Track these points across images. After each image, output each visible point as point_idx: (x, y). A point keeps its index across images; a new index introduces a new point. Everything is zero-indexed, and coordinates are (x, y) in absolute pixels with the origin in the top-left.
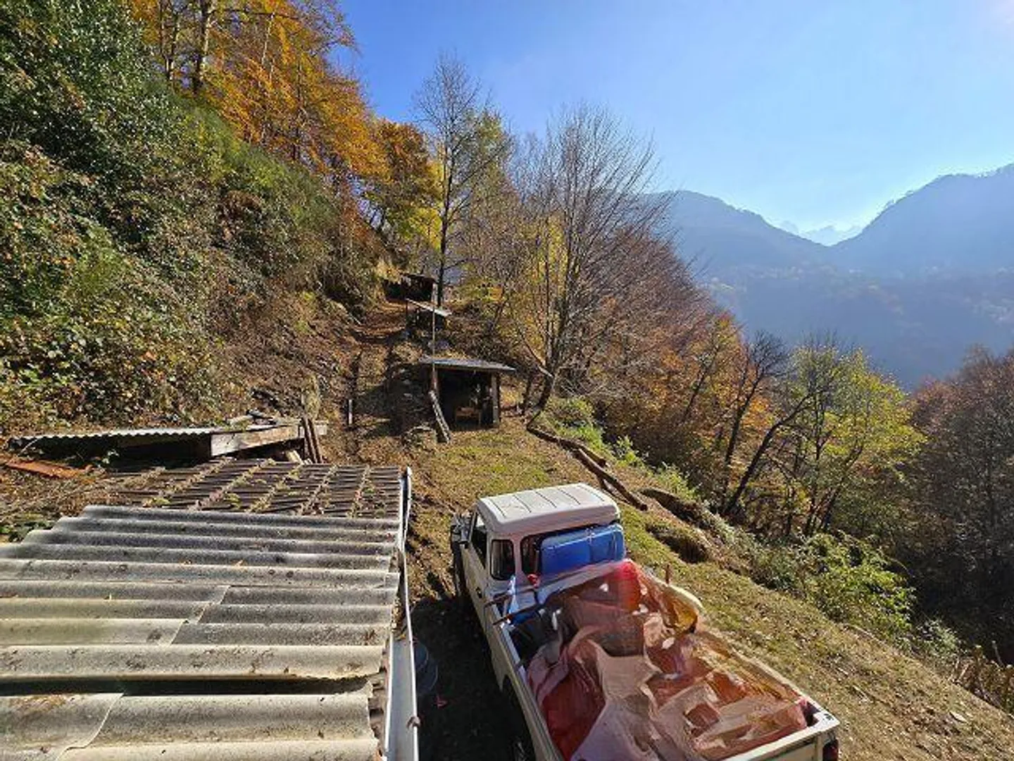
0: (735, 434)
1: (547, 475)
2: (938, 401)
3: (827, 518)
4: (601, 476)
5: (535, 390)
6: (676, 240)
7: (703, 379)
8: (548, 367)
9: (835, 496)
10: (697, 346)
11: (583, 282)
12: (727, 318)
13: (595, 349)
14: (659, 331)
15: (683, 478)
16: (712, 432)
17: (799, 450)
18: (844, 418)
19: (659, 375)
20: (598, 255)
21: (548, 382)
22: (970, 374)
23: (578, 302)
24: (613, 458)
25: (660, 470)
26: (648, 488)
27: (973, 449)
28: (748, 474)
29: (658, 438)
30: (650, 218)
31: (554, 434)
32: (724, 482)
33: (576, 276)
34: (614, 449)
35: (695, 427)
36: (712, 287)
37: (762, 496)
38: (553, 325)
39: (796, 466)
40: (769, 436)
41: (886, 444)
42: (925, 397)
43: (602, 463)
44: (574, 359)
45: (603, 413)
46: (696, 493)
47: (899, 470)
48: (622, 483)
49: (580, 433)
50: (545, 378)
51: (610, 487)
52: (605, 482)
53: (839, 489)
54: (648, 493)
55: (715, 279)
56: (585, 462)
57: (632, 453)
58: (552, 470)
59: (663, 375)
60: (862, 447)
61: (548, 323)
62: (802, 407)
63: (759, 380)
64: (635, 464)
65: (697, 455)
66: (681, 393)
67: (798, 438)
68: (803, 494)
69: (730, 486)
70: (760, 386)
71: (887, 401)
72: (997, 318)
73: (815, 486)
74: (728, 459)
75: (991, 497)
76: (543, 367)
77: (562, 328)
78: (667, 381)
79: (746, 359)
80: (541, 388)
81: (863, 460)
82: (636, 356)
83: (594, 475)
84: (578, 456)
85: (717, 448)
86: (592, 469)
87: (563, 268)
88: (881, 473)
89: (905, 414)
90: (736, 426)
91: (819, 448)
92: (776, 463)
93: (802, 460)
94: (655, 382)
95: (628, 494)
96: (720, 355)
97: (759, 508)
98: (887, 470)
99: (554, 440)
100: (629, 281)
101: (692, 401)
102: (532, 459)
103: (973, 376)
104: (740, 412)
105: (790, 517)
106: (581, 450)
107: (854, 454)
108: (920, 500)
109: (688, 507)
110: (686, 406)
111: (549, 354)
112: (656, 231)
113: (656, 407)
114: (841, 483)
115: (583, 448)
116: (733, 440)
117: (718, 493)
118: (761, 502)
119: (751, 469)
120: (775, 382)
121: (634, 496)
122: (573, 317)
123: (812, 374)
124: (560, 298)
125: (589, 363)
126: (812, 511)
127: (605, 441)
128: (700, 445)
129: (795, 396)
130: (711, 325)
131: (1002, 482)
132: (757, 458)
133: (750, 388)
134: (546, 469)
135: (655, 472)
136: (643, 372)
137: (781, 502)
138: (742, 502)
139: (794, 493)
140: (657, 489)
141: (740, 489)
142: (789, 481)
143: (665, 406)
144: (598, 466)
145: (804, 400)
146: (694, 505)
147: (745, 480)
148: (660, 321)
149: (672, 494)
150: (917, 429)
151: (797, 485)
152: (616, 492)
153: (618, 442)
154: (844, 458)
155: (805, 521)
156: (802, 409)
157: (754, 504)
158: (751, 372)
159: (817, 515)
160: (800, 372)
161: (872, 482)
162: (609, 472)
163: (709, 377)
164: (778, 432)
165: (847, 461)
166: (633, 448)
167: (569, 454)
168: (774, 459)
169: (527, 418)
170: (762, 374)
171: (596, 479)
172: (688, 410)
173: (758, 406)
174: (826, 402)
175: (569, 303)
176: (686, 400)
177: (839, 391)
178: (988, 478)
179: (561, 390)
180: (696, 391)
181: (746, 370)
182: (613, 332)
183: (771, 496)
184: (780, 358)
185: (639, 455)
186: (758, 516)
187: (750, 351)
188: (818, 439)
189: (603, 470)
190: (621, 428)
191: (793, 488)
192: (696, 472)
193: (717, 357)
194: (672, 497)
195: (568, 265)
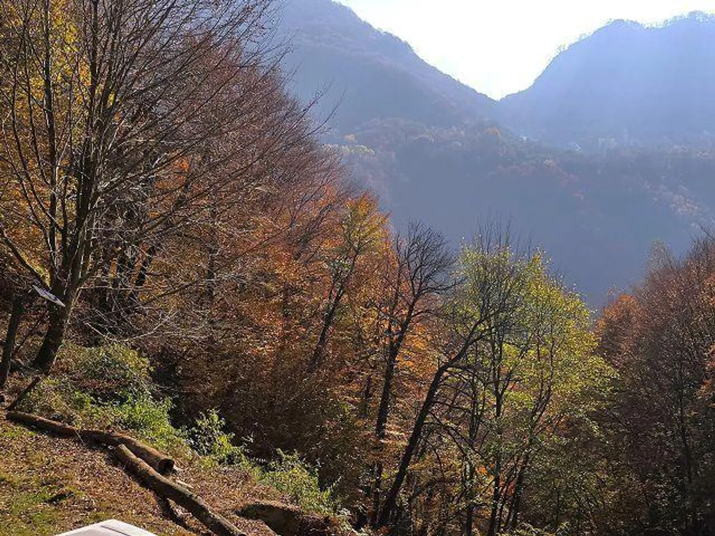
0: (388, 386)
1: (50, 508)
2: (625, 319)
3: (516, 504)
4: (164, 493)
5: (30, 334)
6: (285, 66)
7: (338, 298)
8: (56, 288)
9: (523, 468)
10: (327, 245)
11: (125, 125)
12: (369, 201)
13: (152, 251)
14: (265, 220)
15: (312, 474)
16: (355, 387)
17: (475, 403)
18: (526, 349)
19: (269, 295)
20: (149, 79)
21: (57, 316)
22: (654, 281)
23: (117, 161)
24: (189, 453)
25: (272, 464)
26: (250, 502)
27: (664, 381)
28: (409, 450)
29: (271, 405)
30: (240, 23)
31: (70, 419)
32: (376, 469)
33: (108, 114)
34: (192, 436)
35: (330, 381)
36: (346, 149)
37: (431, 483)
38: (63, 205)
39: (472, 430)
40: (434, 386)
41: (576, 384)
42: (613, 315)
43: (166, 467)
44: (113, 269)
45: (173, 368)
46: (333, 496)
47: (592, 420)
48: (202, 502)
49: (124, 413)
50: (50, 309)
51: (180, 511)
52: (172, 503)
53: (527, 457)
54: (247, 513)
55: (351, 137)
56: (132, 470)
57: (224, 439)
58: (62, 496)
59: (276, 295)
60: (549, 390)
61: (53, 199)
62: (475, 337)
63: (417, 297)
64: (231, 460)
65: (335, 429)
66: (306, 324)
67: (473, 385)
68: (483, 470)
69: (385, 475)
70: (419, 306)
71: (572, 322)
72: (676, 209)
73: (497, 457)
74: (380, 428)
75: (686, 445)
76: (43, 286)
77: (82, 211)
78: (284, 305)
79: (397, 265)
80: (44, 328)
81: (551, 412)
82: (228, 262)
83: (150, 494)
84: (117, 459)
85: (363, 412)
86: (145, 481)
87: (81, 95)
88: (573, 427)
89: (593, 339)
90: (388, 375)
91: (499, 397)
92: (446, 428)
93: (479, 418)
94: (262, 308)
95: (214, 519)
96: (361, 259)
97: (428, 503)
98: (580, 421)
99: (68, 434)
100: (213, 130)
101: (322, 339)
102: (17, 478)
103: (658, 283)
104: (393, 351)
105: (469, 509)
106: (124, 447)
107: (542, 403)
108: (617, 460)
109: (317, 524)
110: (314, 345)
111: (57, 262)
112: (251, 47)
113: (265, 350)
114: (528, 448)
115: (128, 443)
116: (385, 396)
117: (367, 489)
118: (431, 495)
119: (413, 440)
120: (438, 300)
121: (226, 522)
122: (106, 190)
123: (483, 286)
124: (77, 151)
125: (141, 276)
126: (496, 496)
127: (175, 424)
128: (338, 410)
129: (465, 319)
130: (345, 212)
131: (695, 421)
132: (419, 423)
133: (405, 312)
134: (48, 495)
135: (266, 468)
136: (241, 290)
137: (456, 489)
138: (402, 498)
139: (473, 471)
140: (264, 502)
141: (399, 477)
142: (465, 455)
143: (282, 348)
144: (158, 475)
145: (476, 326)
146: (327, 519)
147: (406, 461)
148: (266, 203)
149: (290, 506)
150: (608, 360)
151: (475, 458)
152: (192, 521)
153: (199, 423)
154: (531, 408)
155: (488, 513)
156: (475, 341)
157: (422, 498)
158: (405, 286)
159: (503, 503)
160: (468, 284)
161: (564, 441)
162: (180, 483)
163: (345, 296)
164: (446, 378)
165: (534, 413)
166: (225, 429)
167: (99, 459)
168: (444, 421)
169: (10, 393)
170: (420, 290)
171: (153, 500)
172: (318, 351)
173: (417, 339)
174: (504, 327)
175: (95, 163)
176: (313, 335)
177: (518, 310)
178: (682, 418)
179: (86, 331)
180: (328, 320)
181: (399, 283)
182: (185, 219)
183: (443, 480)
184: (442, 264)
185: (235, 442)
186: (427, 517)
187: (402, 251)
188: (497, 383)
189: (168, 480)
190: (206, 394)
191: (470, 463)
192: (333, 458)
193: (357, 262)
194: (289, 512)
195: (92, 89)
